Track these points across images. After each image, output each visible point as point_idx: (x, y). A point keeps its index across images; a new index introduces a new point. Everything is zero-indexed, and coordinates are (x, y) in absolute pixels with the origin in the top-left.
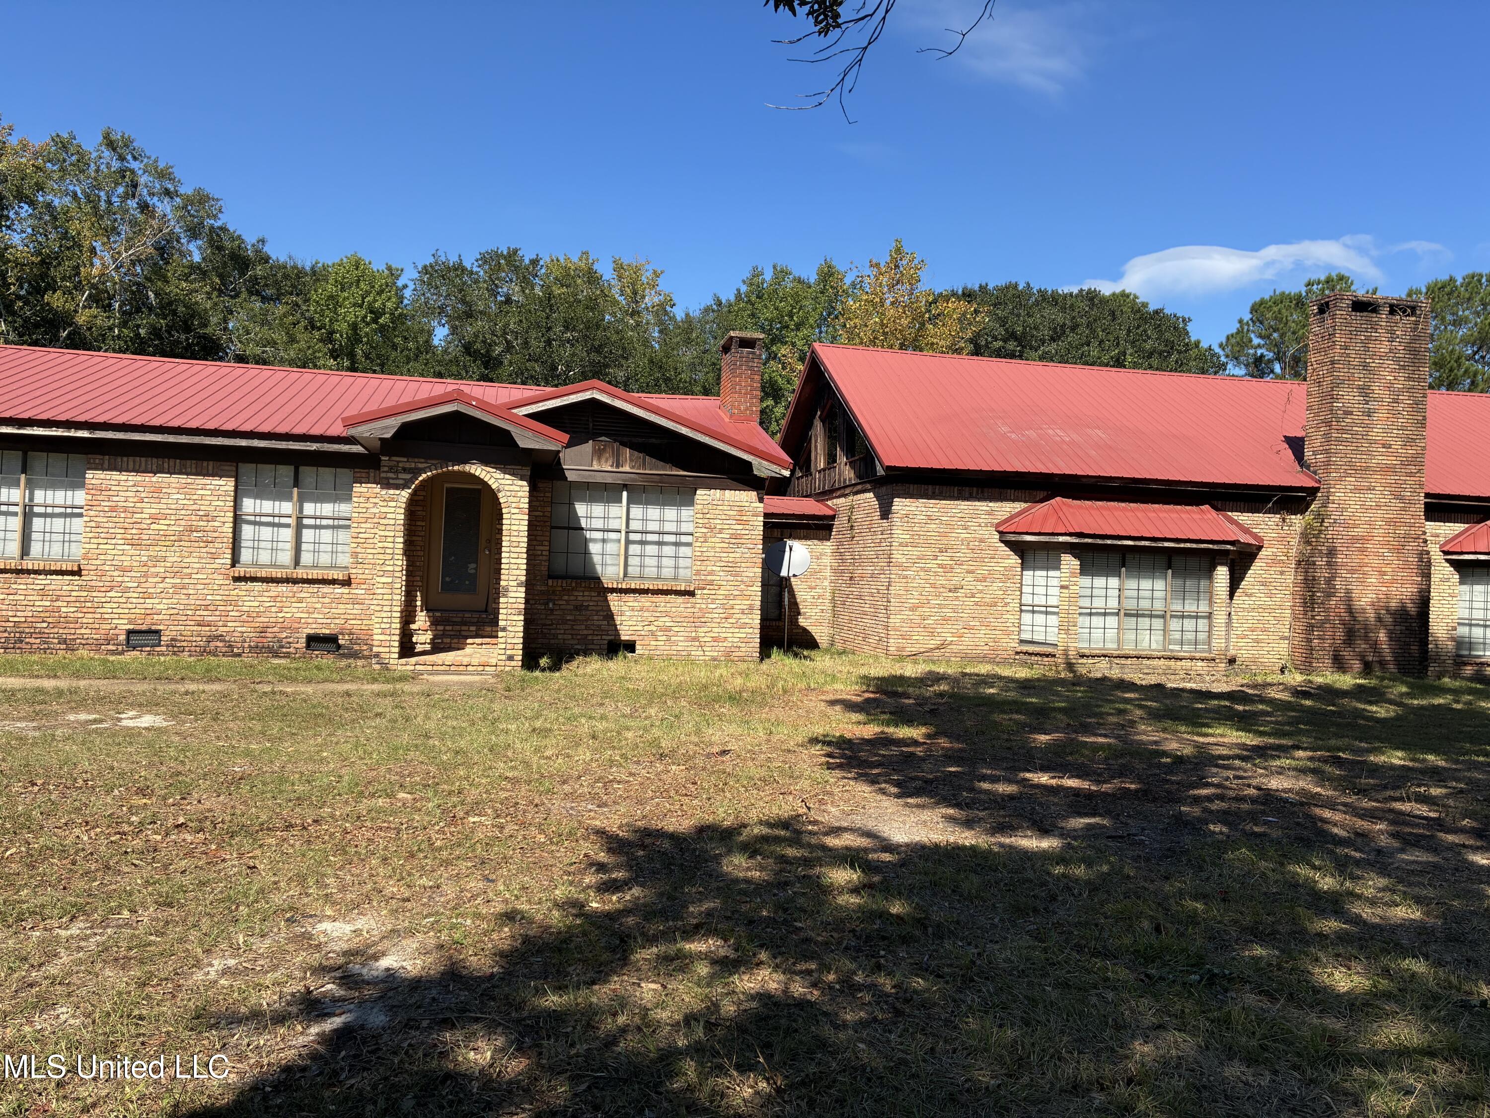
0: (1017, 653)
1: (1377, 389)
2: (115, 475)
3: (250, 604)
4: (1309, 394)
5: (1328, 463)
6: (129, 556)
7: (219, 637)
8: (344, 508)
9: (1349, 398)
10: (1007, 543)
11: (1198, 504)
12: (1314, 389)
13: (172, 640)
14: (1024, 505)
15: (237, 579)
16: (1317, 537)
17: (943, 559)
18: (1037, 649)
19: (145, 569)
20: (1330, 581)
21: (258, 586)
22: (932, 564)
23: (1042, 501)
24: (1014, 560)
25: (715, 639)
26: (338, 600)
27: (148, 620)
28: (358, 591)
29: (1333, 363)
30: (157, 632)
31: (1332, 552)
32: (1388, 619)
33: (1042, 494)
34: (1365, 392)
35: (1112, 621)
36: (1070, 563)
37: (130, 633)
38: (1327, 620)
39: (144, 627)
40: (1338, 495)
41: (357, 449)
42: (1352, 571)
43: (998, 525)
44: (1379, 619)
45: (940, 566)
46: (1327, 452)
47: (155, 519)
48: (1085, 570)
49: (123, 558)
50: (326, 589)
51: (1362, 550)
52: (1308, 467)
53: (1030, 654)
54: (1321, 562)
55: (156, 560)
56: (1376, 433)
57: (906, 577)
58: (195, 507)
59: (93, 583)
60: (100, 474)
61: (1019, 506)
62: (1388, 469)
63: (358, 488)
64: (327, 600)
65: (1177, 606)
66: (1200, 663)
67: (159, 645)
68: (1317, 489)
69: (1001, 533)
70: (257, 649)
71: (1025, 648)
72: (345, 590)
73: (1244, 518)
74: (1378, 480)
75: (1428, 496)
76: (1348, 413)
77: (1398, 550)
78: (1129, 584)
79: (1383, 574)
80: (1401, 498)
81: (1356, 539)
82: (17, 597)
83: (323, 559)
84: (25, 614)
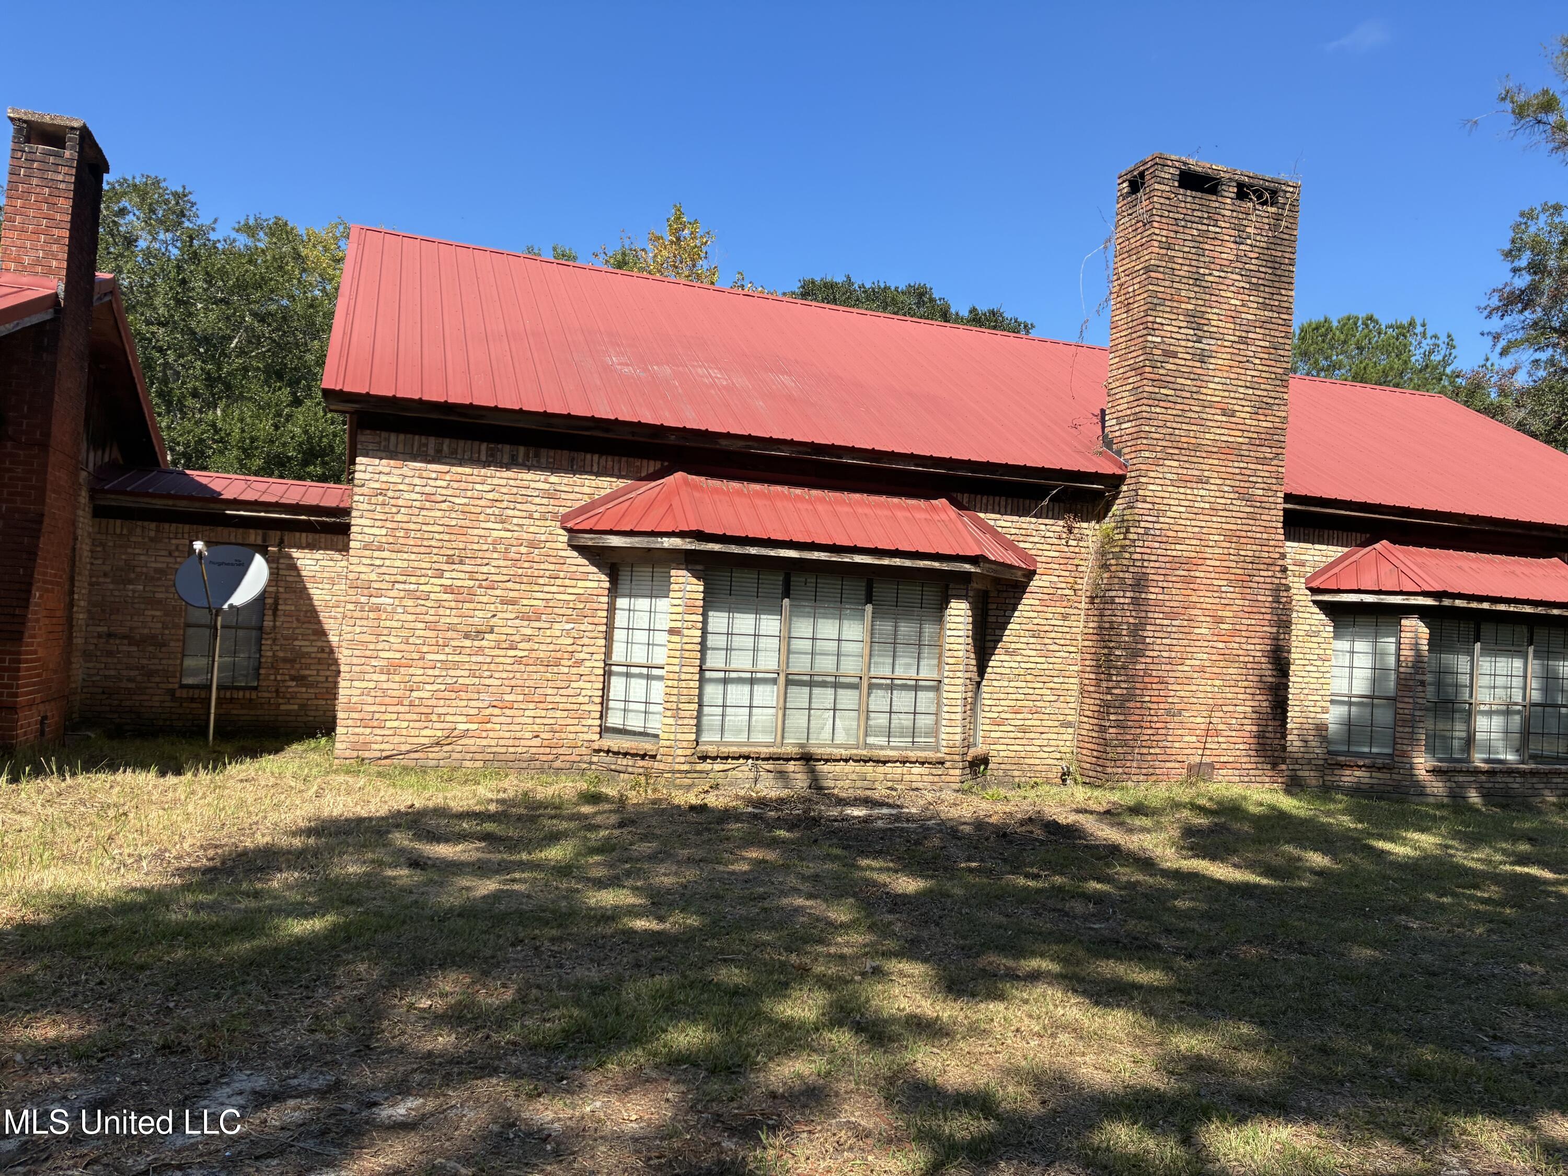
0: (595, 752)
1: (1216, 319)
9: (1172, 329)
10: (582, 550)
11: (928, 497)
12: (1121, 317)
14: (620, 483)
16: (1118, 556)
17: (456, 577)
18: (630, 744)
20: (1136, 630)
22: (433, 586)
23: (651, 477)
24: (597, 580)
31: (1140, 583)
33: (653, 466)
34: (1196, 321)
35: (766, 695)
36: (685, 586)
40: (1152, 489)
42: (1171, 615)
43: (566, 518)
45: (448, 589)
48: (713, 601)
51: (1188, 581)
52: (1110, 445)
53: (619, 753)
54: (1123, 598)
56: (1213, 390)
57: (377, 609)
61: (606, 485)
62: (1229, 451)
65: (882, 669)
66: (917, 769)
68: (1121, 479)
69: (570, 531)
71: (610, 742)
73: (1006, 523)
74: (1210, 466)
75: (1288, 498)
76: (1170, 354)
77: (1244, 582)
78: (803, 627)
79: (1219, 620)
80: (1248, 498)
81: (1178, 562)
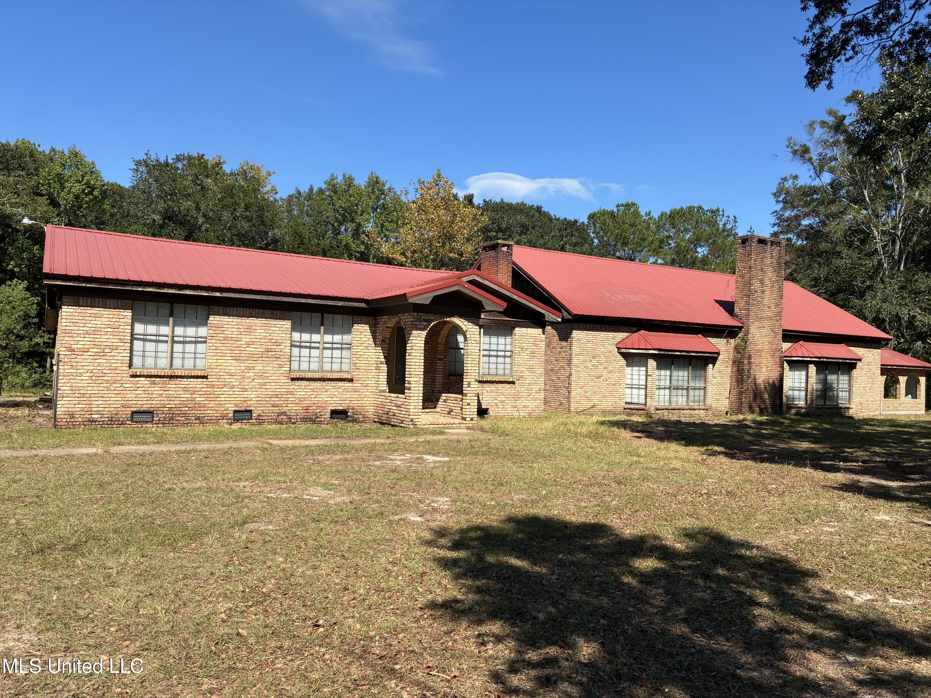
0: (625, 409)
1: (767, 282)
2: (226, 319)
3: (300, 394)
4: (737, 282)
5: (748, 315)
6: (234, 367)
7: (284, 413)
8: (347, 338)
9: (756, 285)
10: (621, 354)
11: (697, 334)
12: (740, 279)
13: (259, 415)
14: (627, 334)
15: (293, 379)
16: (744, 350)
17: (594, 362)
18: (632, 406)
19: (243, 374)
20: (749, 370)
21: (304, 383)
22: (589, 365)
23: (635, 332)
24: (623, 362)
25: (525, 407)
26: (346, 390)
27: (245, 405)
28: (357, 385)
29: (750, 267)
30: (250, 411)
31: (750, 357)
32: (768, 388)
33: (635, 329)
34: (762, 282)
35: (667, 392)
36: (652, 363)
37: (235, 412)
38: (748, 389)
39: (243, 409)
40: (752, 330)
41: (363, 305)
42: (757, 366)
43: (617, 344)
44: (765, 388)
45: (593, 365)
46: (748, 309)
47: (248, 344)
48: (659, 367)
49: (231, 368)
50: (340, 384)
51: (760, 356)
52: (737, 316)
53: (631, 409)
54: (746, 362)
55: (249, 369)
56: (766, 301)
57: (578, 371)
58: (270, 337)
59: (214, 383)
60: (218, 318)
61: (625, 335)
62: (770, 318)
63: (356, 327)
64: (341, 390)
65: (692, 384)
66: (702, 411)
67: (251, 419)
68: (742, 327)
69: (619, 348)
70: (305, 420)
71: (629, 406)
72: (350, 384)
73: (713, 341)
74: (766, 323)
75: (784, 331)
76: (756, 292)
77: (773, 356)
78: (675, 373)
79: (767, 367)
80: (773, 331)
81: (758, 351)
82: (170, 392)
83: (336, 367)
84: (175, 402)
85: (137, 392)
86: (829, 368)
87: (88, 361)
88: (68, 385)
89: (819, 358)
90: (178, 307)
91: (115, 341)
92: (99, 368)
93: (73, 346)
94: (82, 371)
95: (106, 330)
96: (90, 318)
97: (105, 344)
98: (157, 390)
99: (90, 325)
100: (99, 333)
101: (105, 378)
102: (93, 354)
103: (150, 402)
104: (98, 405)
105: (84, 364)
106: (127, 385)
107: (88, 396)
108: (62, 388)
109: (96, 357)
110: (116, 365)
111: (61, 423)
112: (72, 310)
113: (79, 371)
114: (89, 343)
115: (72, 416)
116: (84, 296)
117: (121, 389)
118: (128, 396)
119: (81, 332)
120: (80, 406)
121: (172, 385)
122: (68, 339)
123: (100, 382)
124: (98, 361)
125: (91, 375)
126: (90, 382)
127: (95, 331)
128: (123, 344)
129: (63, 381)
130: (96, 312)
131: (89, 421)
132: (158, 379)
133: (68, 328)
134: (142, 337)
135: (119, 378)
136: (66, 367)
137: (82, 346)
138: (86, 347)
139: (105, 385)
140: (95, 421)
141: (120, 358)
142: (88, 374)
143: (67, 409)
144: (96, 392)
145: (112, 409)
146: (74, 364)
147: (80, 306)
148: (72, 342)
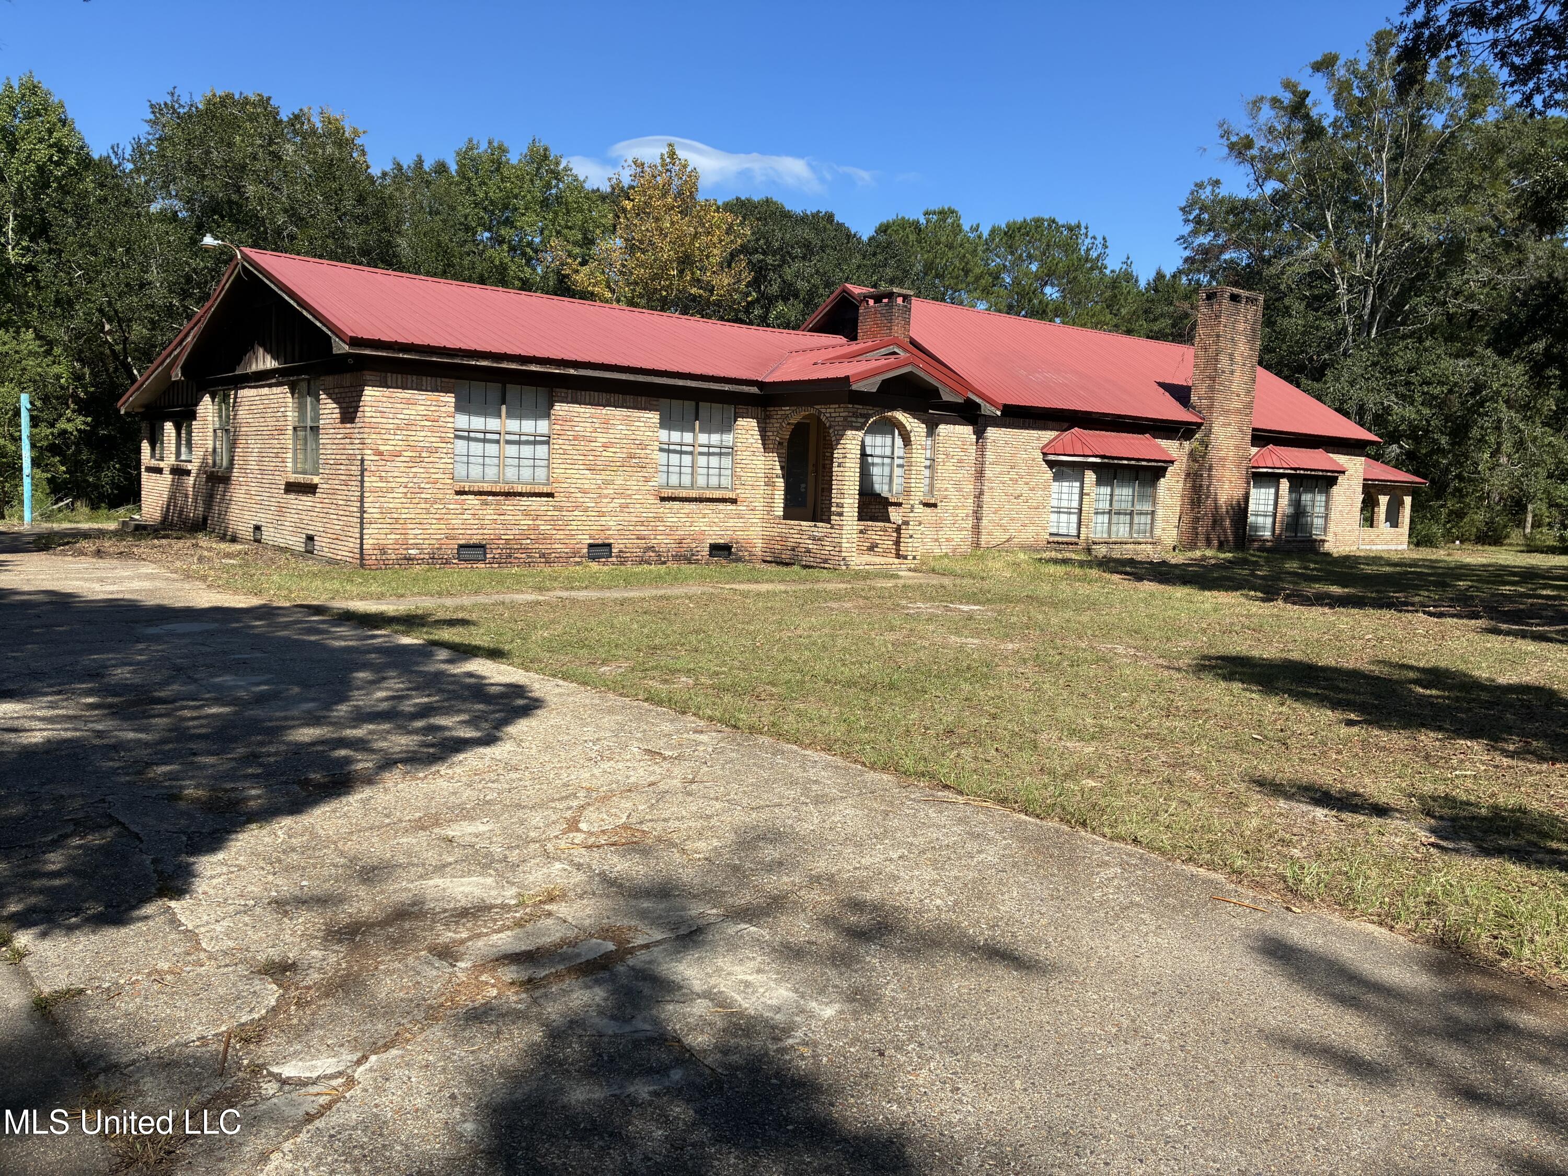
0: (1049, 543)
1: (1238, 358)
2: (576, 408)
3: (671, 520)
4: (1196, 356)
5: (1211, 407)
6: (589, 481)
7: (651, 548)
8: (728, 439)
9: (1224, 361)
10: (1047, 462)
11: (1143, 433)
12: (1201, 353)
13: (620, 551)
14: (1057, 433)
15: (663, 499)
16: (1203, 457)
17: (1013, 474)
18: (1060, 539)
19: (599, 491)
20: (1209, 486)
21: (677, 505)
22: (1006, 478)
23: (1066, 430)
24: (1049, 474)
25: (948, 540)
26: (729, 517)
27: (603, 536)
28: (741, 508)
29: (1218, 336)
30: (609, 545)
31: (1210, 468)
32: (1231, 512)
33: (1066, 425)
34: (1231, 357)
35: (1106, 517)
36: (1090, 477)
37: (591, 546)
38: (1206, 514)
39: (600, 542)
40: (1216, 429)
41: (754, 390)
42: (1218, 481)
43: (1043, 448)
44: (1227, 512)
45: (1011, 479)
46: (1210, 398)
47: (605, 446)
48: (1099, 482)
49: (584, 481)
50: (721, 506)
51: (1223, 466)
52: (1194, 408)
53: (1058, 543)
54: (1205, 475)
55: (607, 483)
56: (1234, 387)
58: (633, 437)
59: (562, 504)
60: (565, 407)
61: (1053, 434)
62: (1238, 411)
63: (741, 422)
64: (722, 516)
65: (1138, 507)
66: (1149, 546)
67: (611, 556)
68: (1202, 424)
69: (1045, 454)
70: (678, 558)
71: (1056, 539)
72: (733, 507)
73: (1164, 443)
74: (1233, 418)
75: (1254, 430)
76: (1223, 372)
77: (1238, 467)
78: (1117, 491)
79: (1231, 482)
80: (1241, 431)
81: (1221, 459)
82: (506, 517)
83: (714, 481)
84: (513, 532)
85: (465, 517)
86: (1304, 483)
87: (402, 469)
88: (377, 505)
89: (1295, 469)
90: (513, 390)
91: (434, 439)
92: (415, 480)
93: (382, 448)
94: (393, 485)
95: (423, 423)
96: (402, 406)
97: (422, 444)
98: (489, 514)
99: (402, 416)
100: (414, 428)
101: (423, 496)
102: (408, 459)
103: (481, 531)
104: (415, 534)
105: (396, 474)
106: (451, 506)
107: (402, 521)
108: (370, 510)
109: (411, 464)
110: (436, 476)
111: (370, 562)
112: (377, 394)
113: (389, 485)
114: (401, 443)
115: (383, 551)
116: (392, 372)
117: (444, 511)
118: (454, 522)
119: (391, 426)
120: (393, 536)
121: (509, 505)
122: (374, 436)
123: (417, 501)
124: (414, 470)
125: (405, 490)
126: (404, 500)
127: (409, 425)
128: (444, 445)
129: (369, 500)
130: (408, 396)
131: (405, 559)
132: (490, 498)
133: (374, 420)
134: (466, 434)
135: (441, 496)
136: (373, 479)
137: (392, 448)
138: (398, 448)
139: (423, 506)
140: (412, 559)
141: (442, 466)
142: (402, 490)
143: (376, 542)
144: (413, 516)
145: (434, 542)
146: (383, 474)
147: (388, 387)
148: (380, 442)
